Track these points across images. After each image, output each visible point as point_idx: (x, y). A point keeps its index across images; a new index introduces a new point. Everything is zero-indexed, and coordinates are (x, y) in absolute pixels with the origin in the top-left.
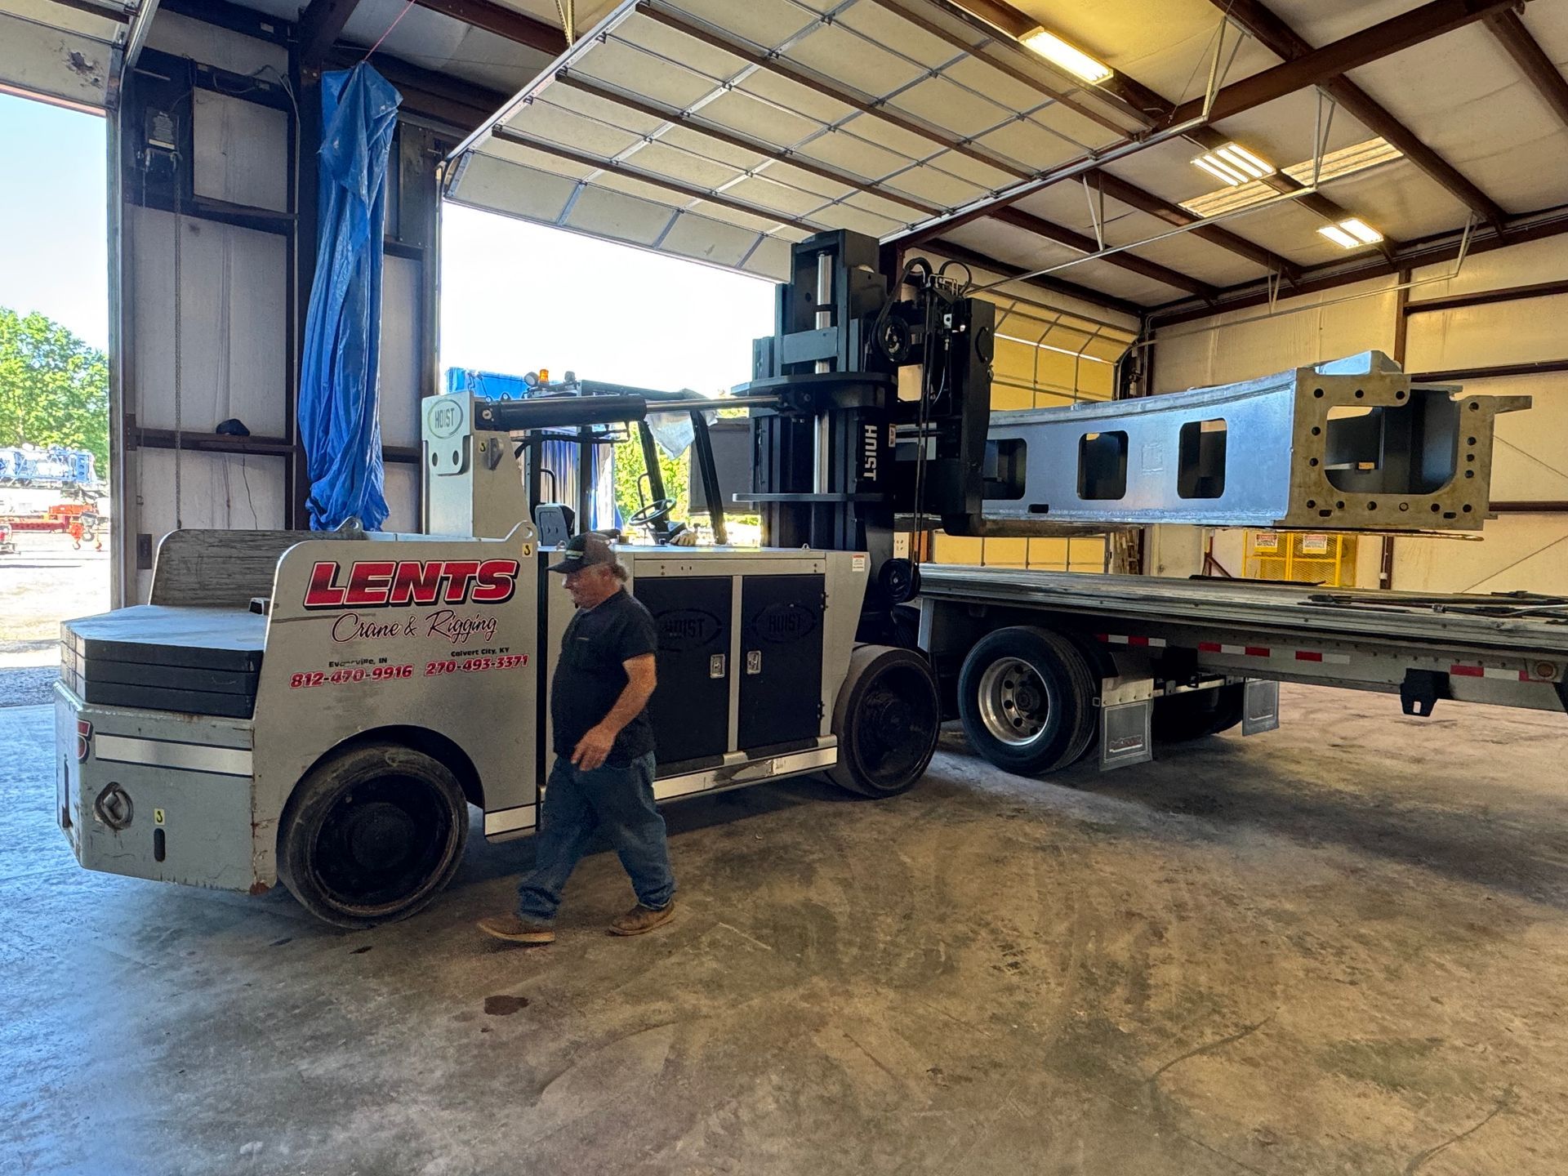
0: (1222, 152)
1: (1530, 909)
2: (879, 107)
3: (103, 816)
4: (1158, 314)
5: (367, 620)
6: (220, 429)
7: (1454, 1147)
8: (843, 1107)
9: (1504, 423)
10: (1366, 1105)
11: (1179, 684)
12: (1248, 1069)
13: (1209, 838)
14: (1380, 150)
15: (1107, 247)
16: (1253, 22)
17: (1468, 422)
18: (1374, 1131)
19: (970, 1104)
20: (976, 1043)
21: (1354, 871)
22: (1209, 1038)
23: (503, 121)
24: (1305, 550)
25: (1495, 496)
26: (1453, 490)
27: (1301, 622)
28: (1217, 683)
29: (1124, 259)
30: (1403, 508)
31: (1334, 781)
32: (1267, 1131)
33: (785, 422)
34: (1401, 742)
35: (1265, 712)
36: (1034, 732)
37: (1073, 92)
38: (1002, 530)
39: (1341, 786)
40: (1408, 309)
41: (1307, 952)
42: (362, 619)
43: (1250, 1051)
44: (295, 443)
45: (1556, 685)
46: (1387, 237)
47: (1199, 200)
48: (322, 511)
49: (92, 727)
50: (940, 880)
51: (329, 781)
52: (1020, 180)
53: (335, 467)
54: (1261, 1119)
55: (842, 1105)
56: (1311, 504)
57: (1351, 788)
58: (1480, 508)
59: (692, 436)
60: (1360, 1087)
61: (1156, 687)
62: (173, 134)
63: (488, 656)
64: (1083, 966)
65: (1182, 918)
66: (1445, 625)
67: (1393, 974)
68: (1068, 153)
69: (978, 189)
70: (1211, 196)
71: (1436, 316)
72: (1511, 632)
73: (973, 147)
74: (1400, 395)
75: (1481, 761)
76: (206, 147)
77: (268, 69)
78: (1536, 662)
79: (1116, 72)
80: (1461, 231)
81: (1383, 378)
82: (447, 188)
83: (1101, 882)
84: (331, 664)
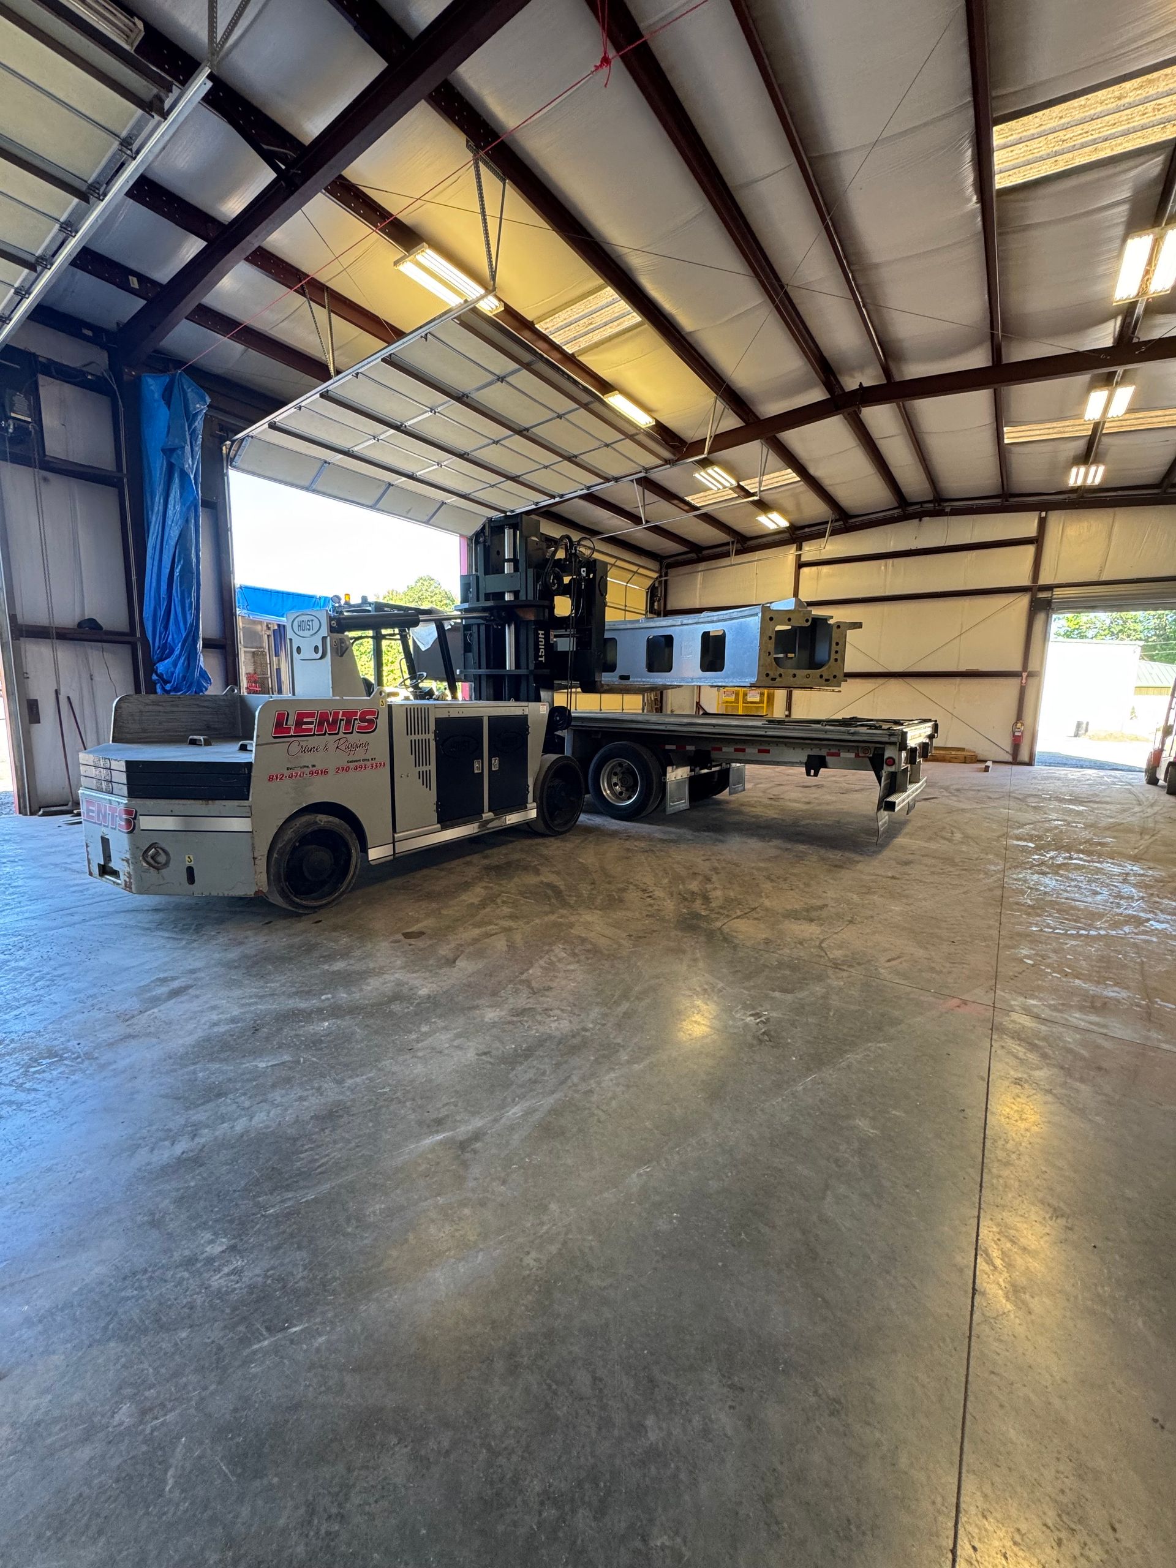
0: (710, 470)
1: (857, 858)
2: (525, 432)
3: (148, 863)
4: (669, 561)
5: (304, 744)
6: (80, 625)
7: (835, 936)
8: (596, 952)
9: (851, 634)
10: (802, 927)
11: (701, 769)
12: (756, 921)
13: (721, 841)
14: (789, 476)
15: (647, 522)
16: (730, 401)
17: (835, 633)
18: (807, 935)
19: (648, 944)
20: (643, 925)
21: (787, 849)
22: (739, 913)
23: (277, 419)
24: (749, 700)
25: (847, 669)
26: (830, 667)
27: (763, 733)
28: (717, 768)
29: (657, 530)
30: (808, 676)
31: (772, 814)
32: (766, 939)
33: (487, 627)
34: (800, 795)
35: (739, 783)
36: (630, 798)
37: (637, 434)
38: (611, 690)
39: (776, 816)
40: (800, 565)
41: (772, 881)
42: (301, 743)
43: (756, 916)
44: (138, 635)
45: (869, 758)
46: (790, 523)
47: (696, 496)
48: (166, 682)
49: (136, 812)
50: (603, 868)
51: (289, 834)
52: (602, 481)
53: (177, 652)
54: (764, 936)
55: (595, 951)
56: (767, 675)
57: (780, 817)
58: (840, 675)
59: (436, 635)
60: (800, 922)
61: (691, 771)
62: (29, 409)
63: (366, 762)
64: (680, 894)
65: (717, 873)
66: (826, 732)
67: (807, 885)
68: (633, 468)
69: (576, 484)
70: (702, 494)
71: (814, 569)
72: (853, 734)
73: (577, 460)
74: (807, 621)
75: (835, 802)
76: (50, 421)
77: (94, 365)
78: (863, 747)
79: (657, 421)
80: (827, 523)
81: (800, 611)
82: (232, 460)
83: (678, 863)
84: (288, 769)
